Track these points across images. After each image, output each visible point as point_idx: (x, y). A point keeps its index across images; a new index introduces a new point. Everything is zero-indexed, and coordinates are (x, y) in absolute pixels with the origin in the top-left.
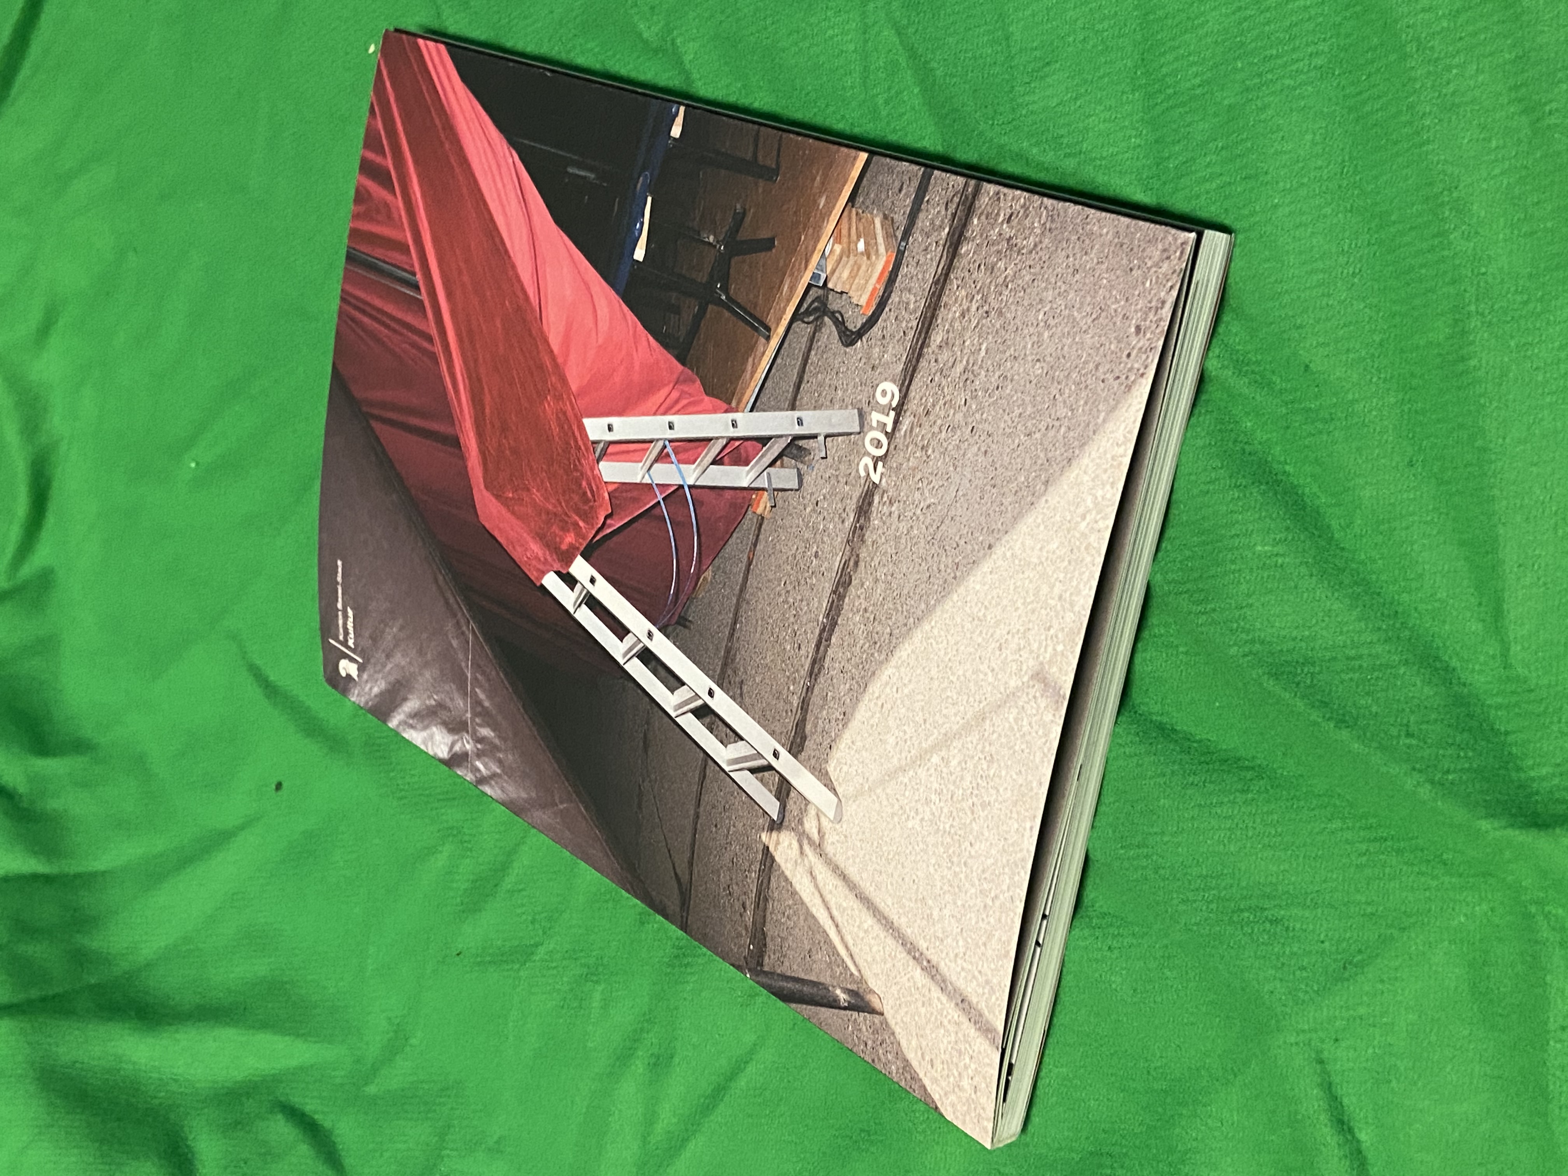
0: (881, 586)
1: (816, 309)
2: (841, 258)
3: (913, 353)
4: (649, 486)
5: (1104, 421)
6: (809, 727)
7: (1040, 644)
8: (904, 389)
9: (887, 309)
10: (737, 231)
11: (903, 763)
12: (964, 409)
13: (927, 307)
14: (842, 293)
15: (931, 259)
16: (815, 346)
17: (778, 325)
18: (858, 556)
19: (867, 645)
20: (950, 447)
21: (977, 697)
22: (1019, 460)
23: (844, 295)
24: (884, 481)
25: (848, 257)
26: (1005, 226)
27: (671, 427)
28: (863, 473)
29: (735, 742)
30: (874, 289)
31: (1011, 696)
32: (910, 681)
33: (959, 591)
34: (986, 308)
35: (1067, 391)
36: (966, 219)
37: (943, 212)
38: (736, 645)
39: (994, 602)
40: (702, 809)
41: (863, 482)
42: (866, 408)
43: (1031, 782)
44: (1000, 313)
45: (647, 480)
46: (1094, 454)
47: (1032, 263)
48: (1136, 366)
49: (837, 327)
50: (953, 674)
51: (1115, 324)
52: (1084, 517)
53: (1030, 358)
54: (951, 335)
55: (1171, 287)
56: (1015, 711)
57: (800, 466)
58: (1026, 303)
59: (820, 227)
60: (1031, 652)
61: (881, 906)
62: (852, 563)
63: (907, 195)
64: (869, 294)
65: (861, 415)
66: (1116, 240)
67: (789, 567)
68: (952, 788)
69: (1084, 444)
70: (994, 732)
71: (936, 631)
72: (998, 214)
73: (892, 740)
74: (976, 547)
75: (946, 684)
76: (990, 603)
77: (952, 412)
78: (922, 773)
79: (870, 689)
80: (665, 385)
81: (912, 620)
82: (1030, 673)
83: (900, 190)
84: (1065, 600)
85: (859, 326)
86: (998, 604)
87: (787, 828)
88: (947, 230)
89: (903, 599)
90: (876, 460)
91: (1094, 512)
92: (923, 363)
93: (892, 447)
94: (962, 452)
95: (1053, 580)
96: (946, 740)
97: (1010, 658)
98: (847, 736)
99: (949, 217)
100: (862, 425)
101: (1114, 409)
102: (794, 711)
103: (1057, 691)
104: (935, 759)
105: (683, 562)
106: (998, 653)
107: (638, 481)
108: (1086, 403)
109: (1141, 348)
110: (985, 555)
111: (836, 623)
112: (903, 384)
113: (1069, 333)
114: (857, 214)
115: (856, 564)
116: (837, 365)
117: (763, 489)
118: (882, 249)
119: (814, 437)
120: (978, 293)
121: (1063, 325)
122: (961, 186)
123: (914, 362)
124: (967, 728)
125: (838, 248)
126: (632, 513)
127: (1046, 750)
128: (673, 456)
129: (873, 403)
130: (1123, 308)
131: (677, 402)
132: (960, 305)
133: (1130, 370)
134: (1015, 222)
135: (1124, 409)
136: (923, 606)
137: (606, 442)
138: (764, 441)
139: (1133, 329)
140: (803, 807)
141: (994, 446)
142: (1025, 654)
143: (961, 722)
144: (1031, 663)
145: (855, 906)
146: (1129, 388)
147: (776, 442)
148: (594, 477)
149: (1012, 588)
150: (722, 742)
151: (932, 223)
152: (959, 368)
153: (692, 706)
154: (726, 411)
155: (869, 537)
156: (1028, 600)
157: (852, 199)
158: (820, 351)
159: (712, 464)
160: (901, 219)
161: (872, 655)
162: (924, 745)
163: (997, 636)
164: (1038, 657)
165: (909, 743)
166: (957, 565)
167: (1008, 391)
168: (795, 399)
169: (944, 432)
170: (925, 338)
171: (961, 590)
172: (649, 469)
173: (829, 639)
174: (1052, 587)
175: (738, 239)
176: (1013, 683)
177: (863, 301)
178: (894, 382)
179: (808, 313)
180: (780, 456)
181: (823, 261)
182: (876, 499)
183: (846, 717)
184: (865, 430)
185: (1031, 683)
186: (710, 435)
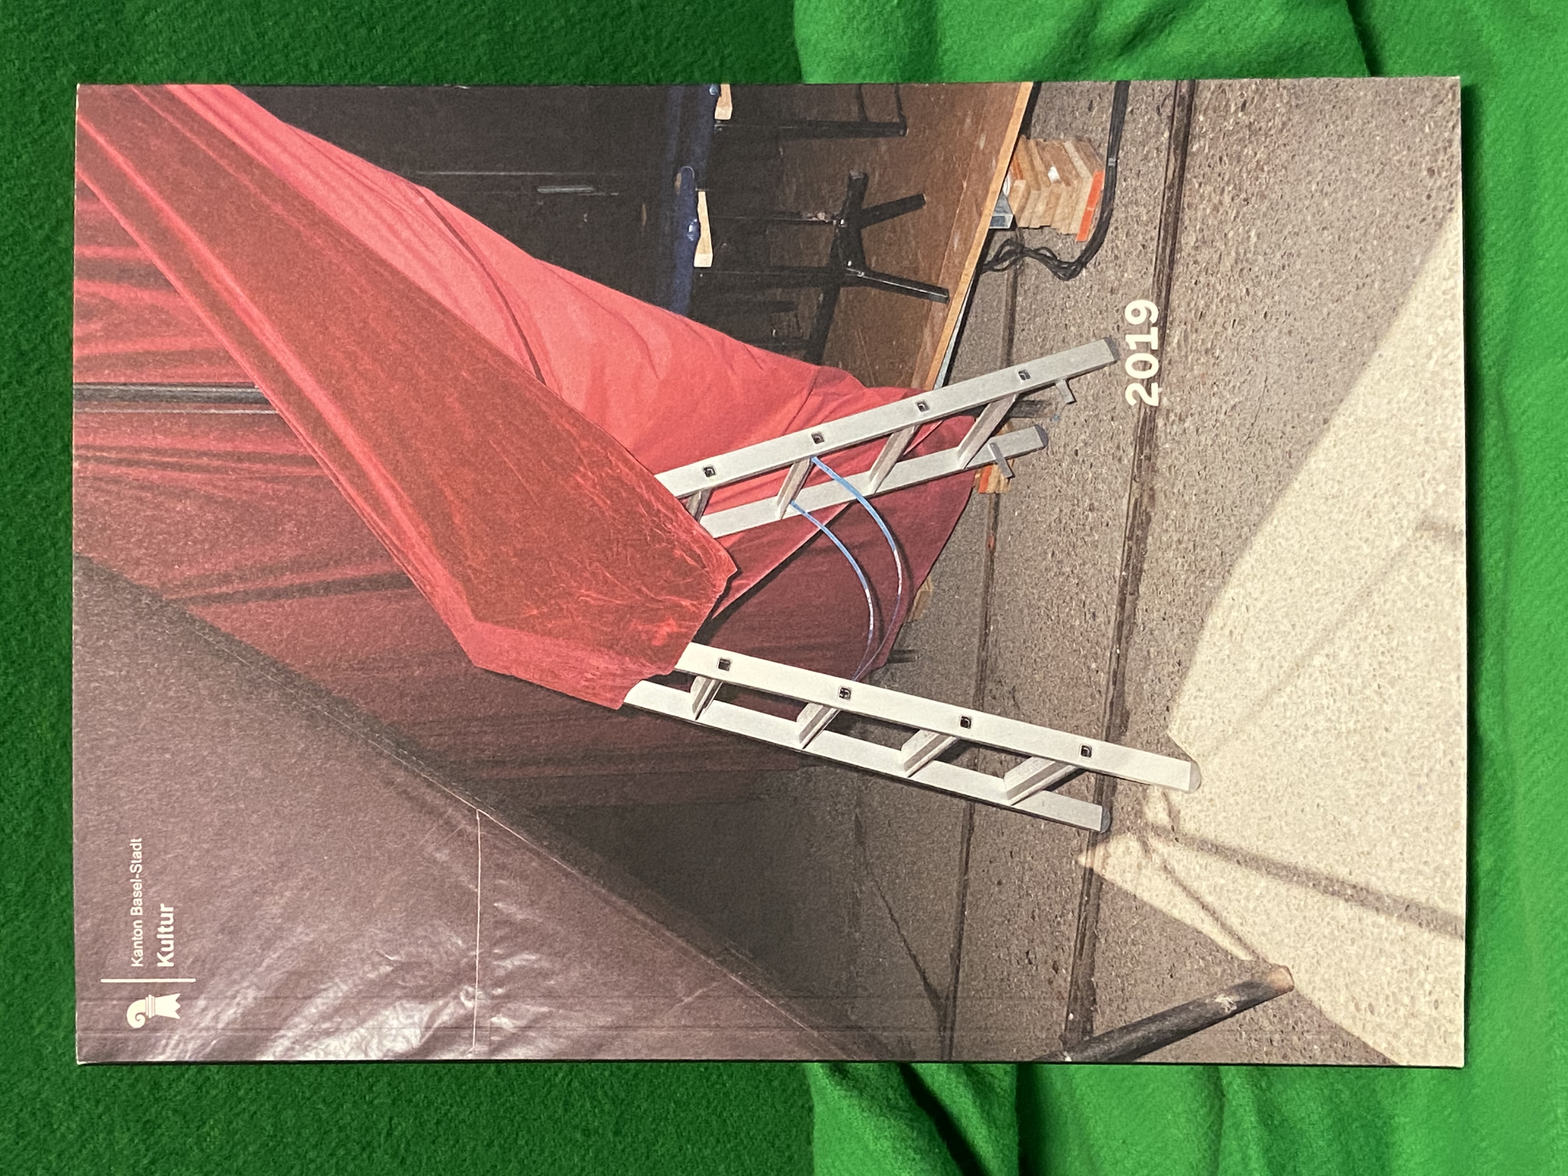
0: (1193, 511)
1: (1009, 254)
2: (1029, 194)
3: (1162, 261)
4: (800, 519)
5: (1422, 262)
6: (1130, 699)
7: (1417, 492)
8: (1163, 300)
9: (1111, 229)
10: (862, 198)
11: (1275, 682)
12: (1249, 299)
13: (1166, 213)
14: (1041, 227)
15: (1156, 166)
16: (1020, 290)
17: (957, 283)
18: (1152, 489)
19: (1192, 577)
20: (1242, 341)
21: (1355, 576)
22: (1334, 327)
23: (1046, 230)
24: (1165, 400)
25: (1039, 189)
26: (1240, 114)
27: (817, 441)
28: (1132, 401)
29: (1017, 764)
30: (1087, 214)
31: (1396, 560)
32: (1262, 593)
33: (1300, 478)
34: (1243, 196)
35: (1369, 247)
36: (1189, 118)
37: (1156, 118)
38: (994, 651)
39: (1348, 474)
40: (972, 874)
41: (1135, 410)
42: (1117, 336)
43: (1445, 632)
44: (1263, 197)
45: (791, 512)
46: (1420, 297)
47: (1286, 141)
48: (1440, 204)
49: (1046, 264)
50: (1318, 563)
51: (1403, 173)
52: (1429, 357)
53: (1314, 229)
54: (1206, 232)
55: (1454, 127)
56: (1405, 571)
57: (1039, 422)
58: (1291, 179)
59: (988, 169)
60: (1408, 505)
61: (1277, 856)
62: (1146, 500)
63: (1101, 111)
64: (1080, 220)
65: (1111, 343)
66: (1378, 99)
67: (1054, 535)
68: (1347, 680)
69: (1407, 290)
70: (1385, 601)
71: (1282, 530)
72: (1227, 105)
73: (1254, 666)
74: (1308, 428)
75: (1310, 577)
76: (1343, 476)
77: (1233, 305)
78: (1303, 683)
79: (1210, 622)
80: (792, 396)
81: (1246, 529)
82: (1414, 526)
83: (1090, 109)
84: (1434, 441)
85: (1077, 254)
86: (1353, 474)
87: (1120, 832)
88: (1167, 134)
89: (1228, 512)
90: (1147, 384)
91: (1440, 348)
92: (1179, 269)
93: (1166, 362)
94: (1259, 341)
95: (1413, 427)
96: (1328, 635)
97: (1384, 520)
98: (1189, 687)
99: (1166, 121)
100: (1116, 353)
101: (1428, 250)
102: (1103, 690)
103: (1450, 530)
104: (1318, 660)
105: (882, 588)
106: (1367, 521)
107: (777, 518)
108: (1396, 252)
109: (1440, 187)
110: (1321, 432)
111: (1141, 571)
112: (1159, 296)
113: (1352, 195)
114: (1037, 144)
115: (1152, 497)
116: (1059, 303)
117: (990, 464)
118: (1084, 171)
119: (1052, 384)
120: (1228, 183)
121: (1343, 189)
122: (1172, 89)
123: (1166, 270)
124: (1351, 610)
125: (1021, 185)
126: (777, 559)
127: (1455, 593)
128: (830, 473)
129: (1123, 327)
130: (1407, 156)
131: (819, 409)
132: (1209, 201)
133: (1435, 209)
134: (1250, 108)
135: (1441, 246)
136: (1257, 509)
137: (704, 491)
138: (975, 411)
139: (1425, 173)
140: (1140, 795)
141: (1297, 324)
142: (1402, 510)
143: (1341, 608)
144: (1412, 515)
145: (1239, 875)
146: (1440, 225)
147: (993, 408)
148: (696, 541)
149: (1365, 451)
150: (995, 774)
151: (1144, 130)
152: (1228, 262)
153: (936, 751)
154: (905, 397)
155: (1162, 465)
156: (1389, 456)
157: (1025, 129)
158: (1030, 294)
159: (899, 460)
160: (1101, 135)
161: (1202, 585)
162: (1298, 652)
163: (1361, 506)
164: (1418, 506)
165: (1278, 658)
166: (1290, 453)
167: (1298, 267)
168: (1009, 353)
169: (1230, 329)
170: (1174, 244)
171: (1303, 476)
172: (793, 499)
173: (1135, 592)
174: (1414, 434)
175: (865, 207)
176: (1396, 544)
177: (1075, 228)
178: (1147, 298)
179: (998, 259)
180: (1006, 420)
181: (1004, 203)
182: (1160, 422)
183: (1182, 667)
184: (1122, 356)
185: (1418, 535)
186: (886, 430)
